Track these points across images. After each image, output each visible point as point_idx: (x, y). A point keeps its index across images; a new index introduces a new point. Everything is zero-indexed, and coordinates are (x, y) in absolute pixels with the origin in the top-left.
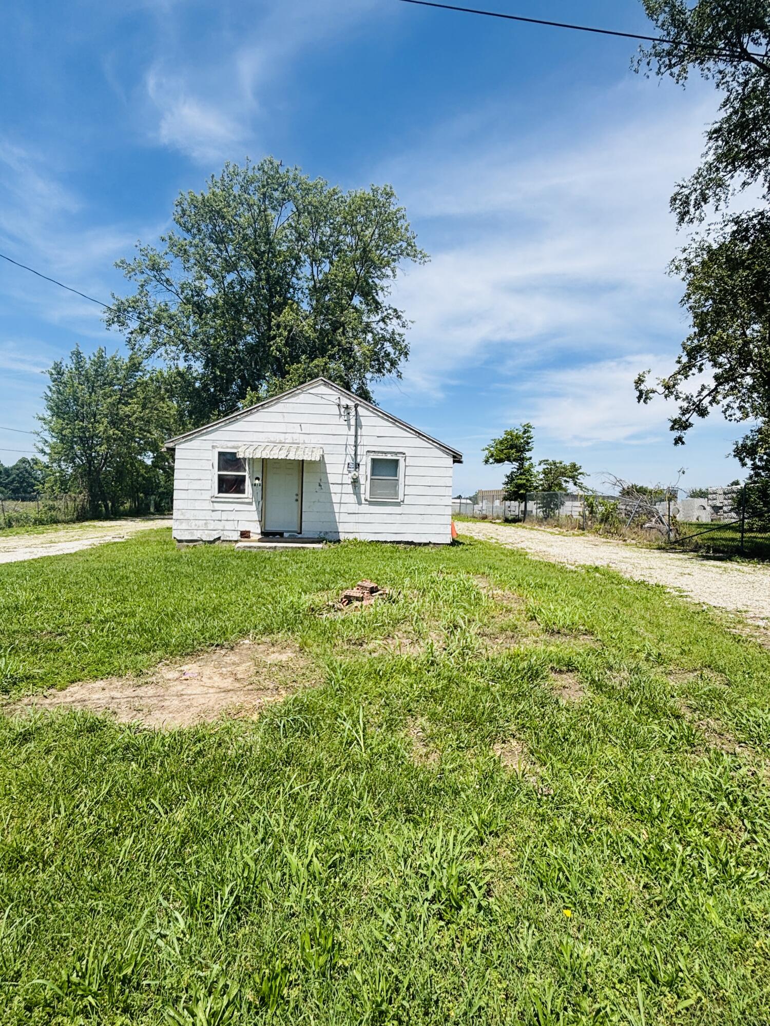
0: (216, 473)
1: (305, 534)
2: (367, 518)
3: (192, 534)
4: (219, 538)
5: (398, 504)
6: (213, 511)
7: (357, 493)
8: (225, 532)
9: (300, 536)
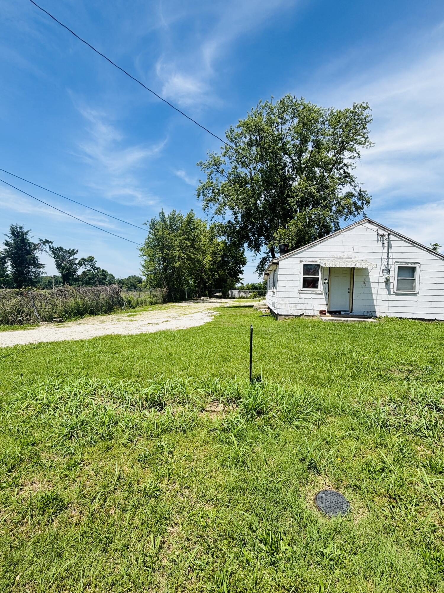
0: (301, 276)
1: (354, 313)
2: (394, 304)
3: (288, 312)
4: (303, 314)
5: (415, 295)
7: (388, 288)
8: (306, 311)
9: (351, 314)
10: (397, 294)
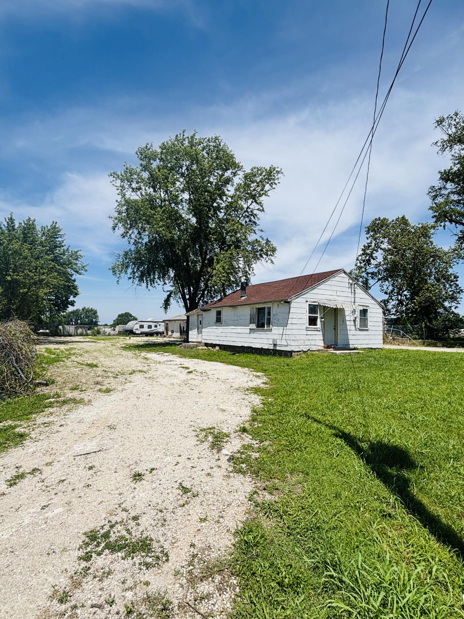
0: (308, 315)
1: (339, 346)
2: (358, 337)
3: (299, 348)
4: (309, 350)
5: (367, 330)
6: (307, 335)
7: (355, 325)
8: (311, 346)
9: (337, 347)
10: (360, 330)
